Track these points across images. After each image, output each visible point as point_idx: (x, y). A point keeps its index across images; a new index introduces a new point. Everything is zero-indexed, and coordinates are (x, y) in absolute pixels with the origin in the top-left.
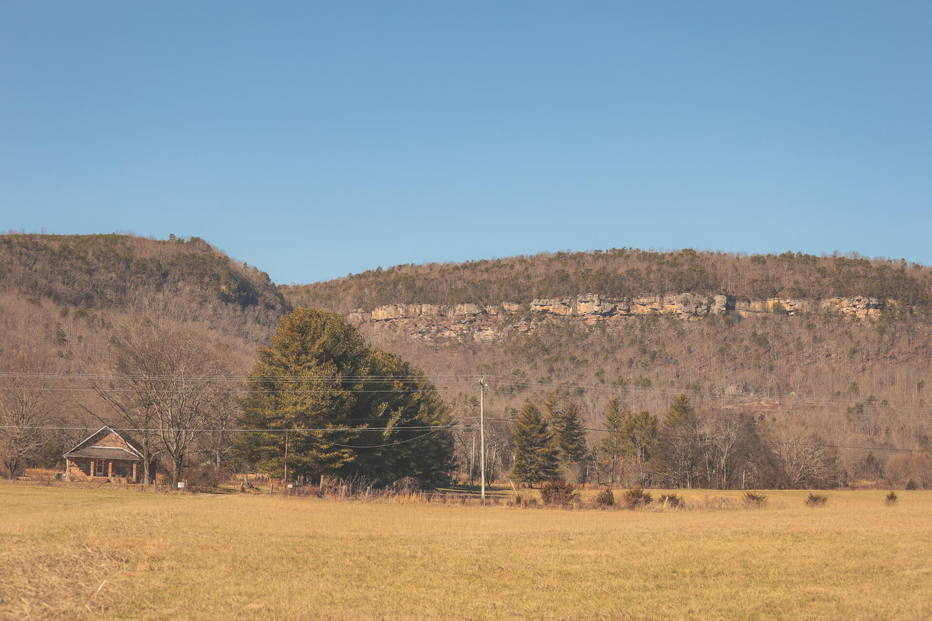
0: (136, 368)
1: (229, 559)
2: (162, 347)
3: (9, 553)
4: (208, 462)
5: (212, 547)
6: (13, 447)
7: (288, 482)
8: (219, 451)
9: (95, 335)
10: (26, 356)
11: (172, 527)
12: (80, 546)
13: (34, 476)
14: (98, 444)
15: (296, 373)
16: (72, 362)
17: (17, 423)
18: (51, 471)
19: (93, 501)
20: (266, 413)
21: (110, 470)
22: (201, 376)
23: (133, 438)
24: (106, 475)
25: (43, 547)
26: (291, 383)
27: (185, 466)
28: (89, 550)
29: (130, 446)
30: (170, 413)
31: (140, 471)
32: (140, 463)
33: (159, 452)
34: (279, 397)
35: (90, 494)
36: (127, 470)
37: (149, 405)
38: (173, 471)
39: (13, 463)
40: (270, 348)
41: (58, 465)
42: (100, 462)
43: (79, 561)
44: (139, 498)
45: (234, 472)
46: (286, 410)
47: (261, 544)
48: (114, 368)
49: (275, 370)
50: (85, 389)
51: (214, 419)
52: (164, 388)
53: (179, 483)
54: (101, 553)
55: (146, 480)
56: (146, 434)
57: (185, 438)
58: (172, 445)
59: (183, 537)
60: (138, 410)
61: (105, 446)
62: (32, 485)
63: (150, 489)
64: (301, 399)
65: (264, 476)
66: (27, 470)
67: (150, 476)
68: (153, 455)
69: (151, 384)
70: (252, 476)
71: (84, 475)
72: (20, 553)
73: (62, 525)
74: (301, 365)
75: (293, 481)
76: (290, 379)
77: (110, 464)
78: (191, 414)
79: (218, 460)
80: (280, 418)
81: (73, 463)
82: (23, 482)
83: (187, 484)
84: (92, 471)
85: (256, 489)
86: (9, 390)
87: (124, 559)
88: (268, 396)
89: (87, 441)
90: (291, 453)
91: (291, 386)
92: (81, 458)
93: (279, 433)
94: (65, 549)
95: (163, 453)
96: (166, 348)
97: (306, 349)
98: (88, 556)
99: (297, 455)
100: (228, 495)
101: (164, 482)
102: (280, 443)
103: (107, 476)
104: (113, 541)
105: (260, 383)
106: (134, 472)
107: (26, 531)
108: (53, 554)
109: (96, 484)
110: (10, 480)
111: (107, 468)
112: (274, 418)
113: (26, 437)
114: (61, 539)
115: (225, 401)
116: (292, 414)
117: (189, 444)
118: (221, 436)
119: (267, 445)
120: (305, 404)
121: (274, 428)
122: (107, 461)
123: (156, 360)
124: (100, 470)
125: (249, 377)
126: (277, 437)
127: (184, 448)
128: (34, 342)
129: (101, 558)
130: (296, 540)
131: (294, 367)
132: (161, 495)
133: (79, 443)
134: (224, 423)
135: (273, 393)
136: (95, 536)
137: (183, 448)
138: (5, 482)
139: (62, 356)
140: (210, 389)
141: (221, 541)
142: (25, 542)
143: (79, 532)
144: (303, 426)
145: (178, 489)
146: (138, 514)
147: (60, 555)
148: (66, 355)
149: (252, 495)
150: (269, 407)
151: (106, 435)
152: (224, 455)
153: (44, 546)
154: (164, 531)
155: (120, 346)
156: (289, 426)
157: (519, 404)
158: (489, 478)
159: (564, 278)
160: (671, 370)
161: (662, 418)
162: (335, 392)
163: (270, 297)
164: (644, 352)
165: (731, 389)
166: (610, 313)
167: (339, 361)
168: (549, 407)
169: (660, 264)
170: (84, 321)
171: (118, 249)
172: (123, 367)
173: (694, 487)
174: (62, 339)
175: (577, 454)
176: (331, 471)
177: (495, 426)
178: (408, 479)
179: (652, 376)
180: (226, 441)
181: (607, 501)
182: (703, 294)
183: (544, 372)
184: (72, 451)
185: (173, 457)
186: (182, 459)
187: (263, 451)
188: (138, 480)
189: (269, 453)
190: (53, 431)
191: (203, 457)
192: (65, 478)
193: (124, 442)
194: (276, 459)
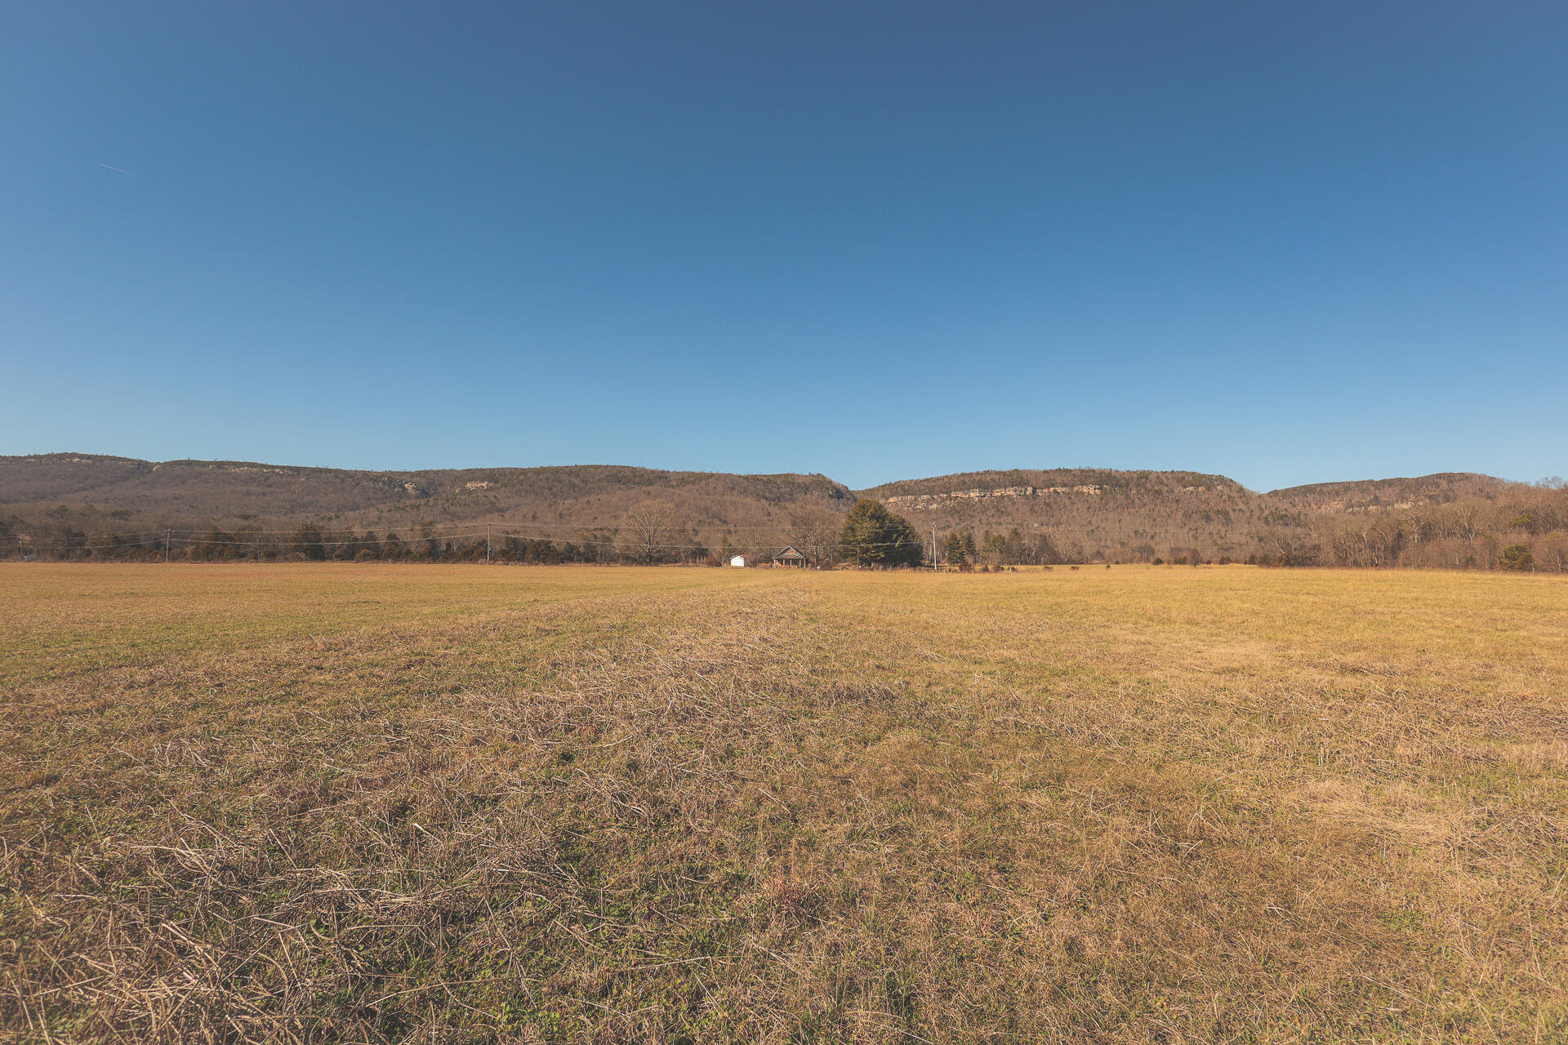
0: (799, 524)
2: (809, 516)
4: (828, 559)
7: (859, 565)
8: (832, 555)
9: (782, 512)
10: (756, 521)
13: (763, 566)
14: (786, 553)
15: (861, 524)
16: (774, 523)
17: (755, 546)
19: (784, 574)
20: (850, 539)
21: (791, 563)
22: (824, 526)
23: (799, 550)
24: (789, 565)
26: (860, 527)
27: (819, 561)
29: (798, 554)
30: (813, 541)
32: (802, 560)
33: (810, 557)
34: (855, 533)
36: (797, 563)
37: (805, 538)
38: (815, 563)
39: (754, 562)
40: (850, 515)
41: (771, 562)
42: (787, 560)
45: (838, 562)
46: (858, 538)
48: (790, 524)
49: (853, 523)
50: (780, 533)
51: (830, 542)
52: (810, 531)
53: (817, 567)
55: (805, 566)
56: (804, 549)
57: (819, 550)
58: (814, 553)
60: (801, 540)
61: (789, 554)
62: (763, 569)
63: (806, 569)
65: (850, 563)
66: (759, 564)
68: (807, 558)
69: (805, 530)
70: (845, 564)
71: (781, 565)
74: (863, 521)
77: (791, 561)
78: (821, 541)
79: (832, 558)
80: (855, 541)
81: (776, 561)
83: (820, 567)
84: (784, 564)
85: (847, 568)
88: (851, 533)
89: (782, 552)
90: (860, 554)
91: (860, 529)
92: (780, 559)
97: (864, 515)
99: (862, 555)
102: (856, 551)
105: (848, 528)
106: (800, 563)
109: (785, 568)
112: (853, 541)
115: (834, 535)
116: (860, 539)
117: (821, 552)
118: (833, 549)
119: (851, 552)
120: (865, 535)
121: (853, 545)
122: (789, 560)
123: (807, 521)
124: (787, 563)
125: (843, 526)
126: (855, 548)
128: (759, 516)
131: (860, 521)
132: (811, 572)
133: (779, 553)
134: (834, 544)
137: (818, 554)
140: (828, 531)
144: (865, 544)
145: (817, 569)
148: (771, 520)
151: (789, 550)
152: (834, 556)
155: (792, 516)
156: (859, 544)
157: (948, 533)
158: (938, 562)
159: (965, 483)
160: (1010, 518)
161: (1007, 537)
162: (877, 531)
163: (848, 496)
164: (998, 511)
165: (1036, 525)
166: (984, 496)
167: (878, 518)
168: (960, 534)
169: (1004, 476)
170: (777, 507)
171: (790, 479)
172: (794, 524)
173: (1021, 564)
174: (769, 514)
175: (973, 552)
176: (876, 561)
177: (939, 542)
178: (905, 563)
179: (1002, 520)
180: (835, 550)
181: (986, 570)
182: (1022, 487)
183: (958, 521)
184: (776, 556)
185: (815, 557)
186: (818, 558)
187: (849, 554)
188: (802, 566)
189: (852, 555)
190: (768, 549)
191: (826, 557)
192: (773, 566)
193: (796, 552)
194: (855, 557)
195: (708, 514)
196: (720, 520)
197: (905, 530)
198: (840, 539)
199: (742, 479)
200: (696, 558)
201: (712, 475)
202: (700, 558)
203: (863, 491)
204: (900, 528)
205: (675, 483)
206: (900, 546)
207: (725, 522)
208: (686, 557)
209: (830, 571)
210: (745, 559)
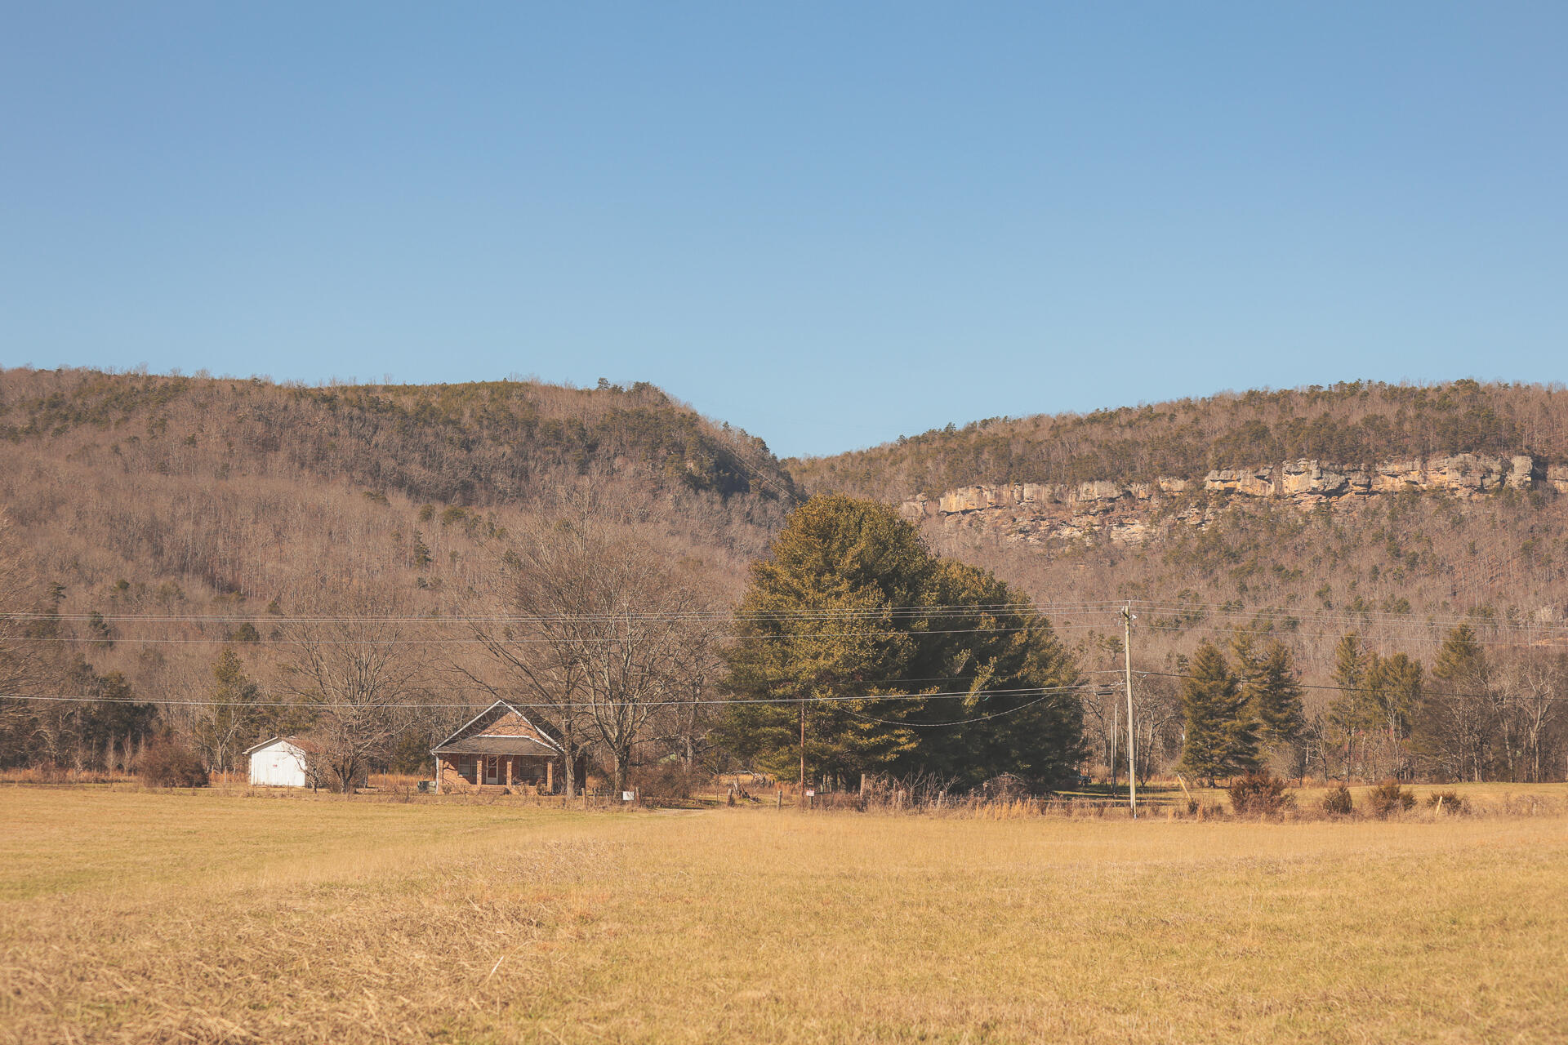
0: (549, 602)
1: (710, 917)
2: (591, 567)
3: (342, 915)
4: (673, 757)
5: (681, 898)
6: (346, 740)
7: (806, 786)
8: (691, 738)
9: (478, 550)
10: (364, 587)
11: (613, 865)
12: (459, 901)
13: (382, 787)
14: (488, 731)
15: (815, 604)
16: (442, 596)
17: (353, 699)
18: (410, 778)
19: (482, 825)
20: (768, 672)
21: (509, 773)
22: (658, 614)
23: (547, 719)
24: (503, 781)
25: (399, 903)
26: (809, 621)
27: (634, 765)
28: (476, 908)
29: (541, 732)
30: (606, 676)
31: (560, 773)
32: (559, 762)
33: (589, 742)
34: (788, 645)
35: (477, 814)
36: (538, 772)
37: (571, 664)
38: (614, 773)
39: (348, 766)
40: (772, 565)
41: (422, 767)
42: (492, 760)
43: (458, 926)
44: (558, 819)
45: (716, 772)
46: (801, 666)
47: (762, 891)
48: (511, 604)
49: (780, 600)
50: (465, 639)
51: (681, 684)
52: (596, 634)
53: (625, 793)
54: (495, 911)
55: (569, 789)
56: (568, 712)
57: (634, 717)
58: (612, 730)
59: (632, 882)
60: (553, 673)
61: (499, 733)
62: (380, 801)
63: (577, 804)
64: (825, 647)
65: (767, 777)
66: (371, 777)
67: (575, 781)
68: (581, 747)
69: (574, 629)
70: (747, 778)
71: (466, 783)
72: (360, 915)
73: (430, 866)
74: (824, 591)
75: (815, 785)
76: (806, 615)
77: (509, 764)
78: (642, 677)
79: (690, 753)
80: (790, 680)
81: (447, 763)
82: (365, 797)
83: (638, 794)
84: (479, 776)
85: (754, 799)
86: (338, 646)
87: (535, 921)
88: (769, 644)
89: (470, 726)
90: (811, 737)
91: (808, 626)
92: (461, 755)
93: (790, 704)
94: (436, 907)
95: (597, 743)
96: (598, 569)
97: (831, 564)
98: (475, 917)
99: (820, 741)
100: (706, 811)
101: (601, 791)
102: (791, 722)
103: (505, 784)
104: (515, 891)
105: (757, 622)
106: (550, 777)
107: (369, 878)
108: (415, 915)
109: (486, 797)
110: (342, 794)
111: (503, 771)
112: (780, 681)
113: (368, 722)
114: (429, 890)
115: (698, 654)
116: (811, 673)
117: (640, 727)
118: (693, 713)
119: (771, 726)
120: (832, 655)
121: (780, 697)
122: (504, 759)
123: (582, 589)
124: (492, 774)
125: (738, 614)
126: (787, 711)
127: (632, 734)
128: (378, 565)
129: (495, 921)
130: (822, 883)
131: (811, 594)
132: (596, 814)
133: (456, 730)
134: (698, 691)
135: (778, 639)
136: (486, 883)
137: (630, 735)
138: (335, 798)
139: (424, 587)
140: (673, 634)
141: (696, 886)
142: (369, 897)
143: (458, 877)
144: (830, 693)
145: (624, 803)
146: (558, 846)
147: (427, 917)
148: (431, 584)
149: (747, 809)
150: (772, 663)
151: (502, 716)
152: (699, 745)
153: (400, 901)
154: (600, 872)
155: (520, 566)
156: (806, 692)
157: (1189, 645)
158: (1144, 771)
159: (1260, 434)
160: (1443, 583)
161: (1429, 666)
162: (883, 637)
163: (769, 480)
164: (1398, 554)
165: (1545, 614)
166: (1339, 492)
167: (887, 583)
168: (1242, 652)
169: (1420, 406)
170: (457, 528)
171: (514, 405)
172: (526, 602)
173: (1485, 778)
174: (423, 558)
175: (1290, 728)
176: (875, 769)
177: (1150, 682)
178: (1005, 779)
179: (1409, 593)
180: (700, 722)
181: (1340, 806)
182: (1493, 455)
183: (1230, 592)
184: (446, 744)
185: (614, 749)
186: (628, 753)
187: (765, 735)
188: (557, 789)
189: (774, 740)
190: (412, 710)
191: (665, 749)
192: (433, 789)
193: (531, 726)
194: (787, 749)
195: (158, 552)
196: (211, 580)
197: (1006, 636)
198: (724, 672)
199: (306, 404)
200: (102, 747)
201: (178, 387)
202: (119, 748)
203: (831, 464)
204: (987, 623)
205: (20, 421)
206: (981, 706)
207: (232, 588)
208: (62, 739)
209: (676, 811)
210: (310, 757)
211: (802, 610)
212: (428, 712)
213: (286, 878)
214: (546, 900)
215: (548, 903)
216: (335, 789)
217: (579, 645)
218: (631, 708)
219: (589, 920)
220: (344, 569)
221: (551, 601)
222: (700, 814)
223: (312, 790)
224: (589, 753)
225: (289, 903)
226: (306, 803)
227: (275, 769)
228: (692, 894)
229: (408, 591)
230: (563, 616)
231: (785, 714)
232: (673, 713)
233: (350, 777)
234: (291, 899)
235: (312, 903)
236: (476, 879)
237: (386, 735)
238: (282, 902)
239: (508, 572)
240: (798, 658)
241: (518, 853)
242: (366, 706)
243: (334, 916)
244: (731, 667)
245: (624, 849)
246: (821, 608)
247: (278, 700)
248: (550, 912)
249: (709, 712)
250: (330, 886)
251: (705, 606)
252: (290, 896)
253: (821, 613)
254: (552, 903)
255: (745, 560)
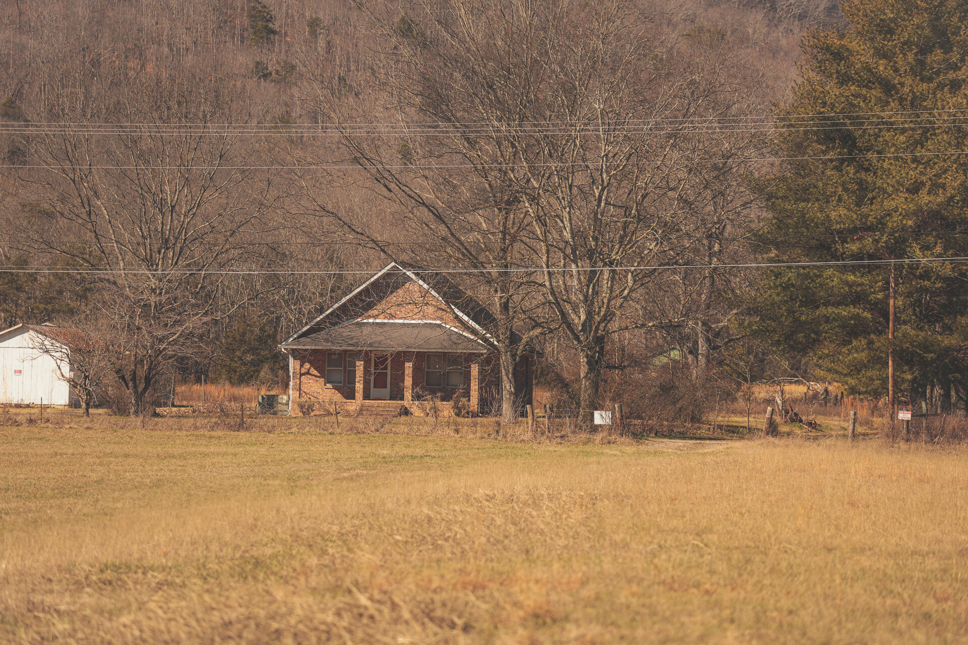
0: (472, 102)
1: (747, 616)
2: (543, 44)
3: (141, 616)
4: (675, 354)
5: (697, 585)
6: (139, 328)
7: (897, 403)
8: (704, 324)
9: (354, 15)
10: (164, 75)
11: (582, 530)
12: (335, 589)
13: (200, 405)
14: (375, 312)
15: (916, 102)
16: (295, 91)
17: (150, 262)
18: (245, 391)
19: (365, 466)
20: (833, 215)
21: (408, 381)
22: (652, 121)
23: (469, 293)
24: (397, 394)
25: (234, 595)
26: (903, 131)
27: (611, 367)
28: (363, 600)
29: (460, 314)
30: (567, 223)
31: (491, 382)
32: (490, 362)
33: (539, 330)
34: (867, 170)
35: (357, 448)
36: (455, 379)
37: (509, 203)
38: (578, 380)
39: (142, 372)
40: (842, 37)
41: (265, 372)
42: (381, 360)
43: (334, 630)
44: (489, 457)
45: (745, 380)
46: (889, 204)
47: (832, 575)
48: (410, 104)
49: (856, 96)
50: (335, 163)
51: (689, 236)
52: (551, 155)
53: (597, 414)
54: (394, 606)
55: (506, 407)
56: (504, 282)
57: (611, 290)
58: (576, 310)
59: (615, 558)
60: (479, 219)
61: (392, 316)
62: (196, 428)
63: (519, 431)
64: (930, 173)
65: (830, 388)
66: (181, 389)
67: (516, 394)
68: (525, 338)
69: (513, 146)
70: (797, 390)
71: (338, 397)
72: (170, 615)
73: (284, 532)
74: (930, 80)
75: (913, 402)
76: (900, 119)
77: (409, 365)
78: (625, 226)
79: (702, 347)
80: (870, 229)
81: (307, 366)
82: (171, 422)
83: (617, 415)
84: (359, 386)
85: (810, 424)
86: (124, 172)
87: (459, 622)
88: (835, 168)
89: (344, 305)
90: (905, 323)
91: (902, 138)
92: (330, 353)
93: (870, 269)
94: (296, 600)
95: (551, 331)
96: (553, 47)
97: (944, 34)
98: (361, 615)
99: (921, 329)
100: (730, 444)
101: (557, 411)
102: (872, 297)
103: (402, 399)
104: (426, 572)
105: (815, 133)
106: (474, 386)
107: (183, 554)
108: (262, 613)
109: (371, 421)
110: (132, 418)
111: (399, 378)
112: (855, 230)
113: (175, 299)
114: (284, 573)
115: (717, 186)
116: (906, 216)
117: (621, 306)
118: (707, 282)
119: (838, 304)
120: (943, 186)
121: (854, 257)
122: (400, 358)
123: (527, 79)
124: (380, 382)
125: (783, 119)
126: (865, 280)
127: (609, 316)
128: (187, 39)
129: (396, 621)
130: (932, 564)
131: (909, 85)
132: (550, 447)
133: (321, 311)
134: (717, 247)
135: (851, 161)
136: (376, 559)
137: (604, 319)
138: (121, 423)
139: (265, 76)
140: (676, 155)
141: (721, 567)
142: (184, 585)
143: (331, 551)
144: (938, 249)
145: (595, 429)
146: (490, 498)
147: (283, 616)
148: (277, 72)
149: (798, 441)
150: (840, 200)
151: (396, 288)
152: (717, 335)
153: (237, 593)
154: (562, 542)
155: (425, 44)
156: (898, 248)
172: (436, 101)
174: (264, 28)
180: (720, 298)
184: (305, 334)
185: (579, 341)
186: (602, 348)
187: (827, 320)
188: (487, 406)
189: (843, 326)
190: (248, 279)
191: (661, 341)
192: (285, 408)
193: (444, 306)
194: (864, 342)
198: (759, 216)
209: (680, 443)
210: (78, 357)
211: (892, 113)
212: (274, 281)
213: (41, 559)
214: (476, 587)
215: (480, 593)
216: (120, 409)
217: (522, 172)
218: (606, 275)
219: (548, 620)
220: (130, 46)
221: (477, 101)
222: (721, 448)
223: (81, 411)
224: (538, 348)
225: (49, 599)
226: (72, 432)
227: (17, 378)
228: (715, 579)
229: (239, 84)
230: (497, 126)
231: (861, 285)
232: (675, 283)
233: (145, 390)
234: (51, 591)
235: (88, 598)
236: (359, 553)
237: (205, 319)
238: (37, 598)
239: (405, 52)
240: (885, 192)
241: (425, 510)
242: (173, 273)
243: (125, 619)
244: (773, 208)
245: (599, 504)
246: (926, 108)
247: (23, 262)
248: (484, 606)
249: (735, 281)
250: (116, 568)
251: (728, 107)
252: (49, 587)
253: (925, 116)
254: (487, 592)
255: (796, 31)
